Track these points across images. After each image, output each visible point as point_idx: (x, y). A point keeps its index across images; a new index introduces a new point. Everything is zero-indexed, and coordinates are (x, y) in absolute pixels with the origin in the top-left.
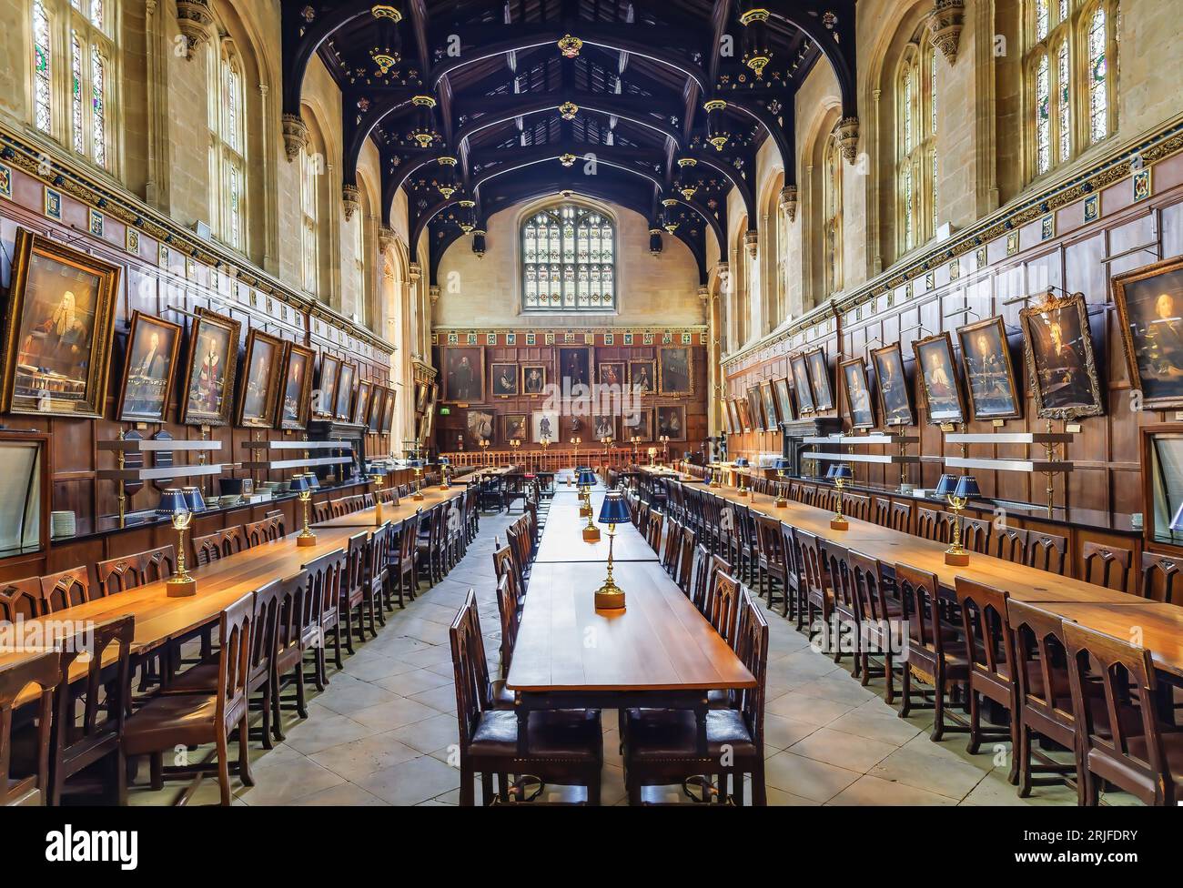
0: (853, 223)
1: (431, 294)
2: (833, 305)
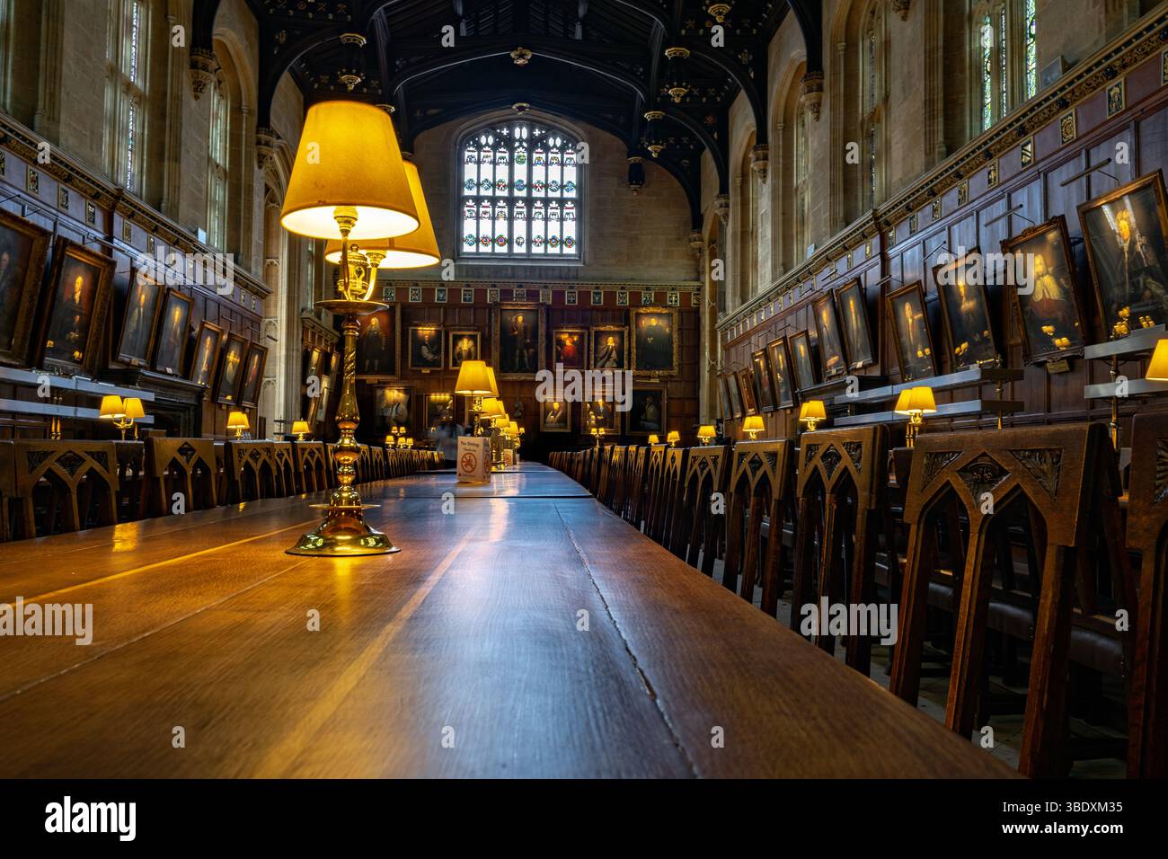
0: (905, 99)
2: (876, 217)
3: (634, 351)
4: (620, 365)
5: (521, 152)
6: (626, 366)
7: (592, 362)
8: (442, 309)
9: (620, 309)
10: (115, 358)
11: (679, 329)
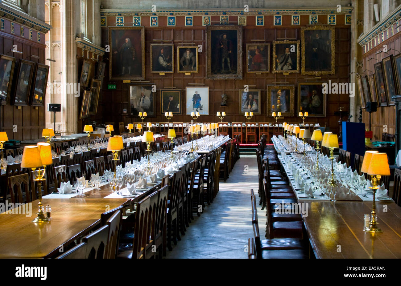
3: (303, 58)
4: (294, 68)
6: (298, 69)
7: (274, 66)
8: (172, 31)
9: (294, 28)
11: (336, 41)
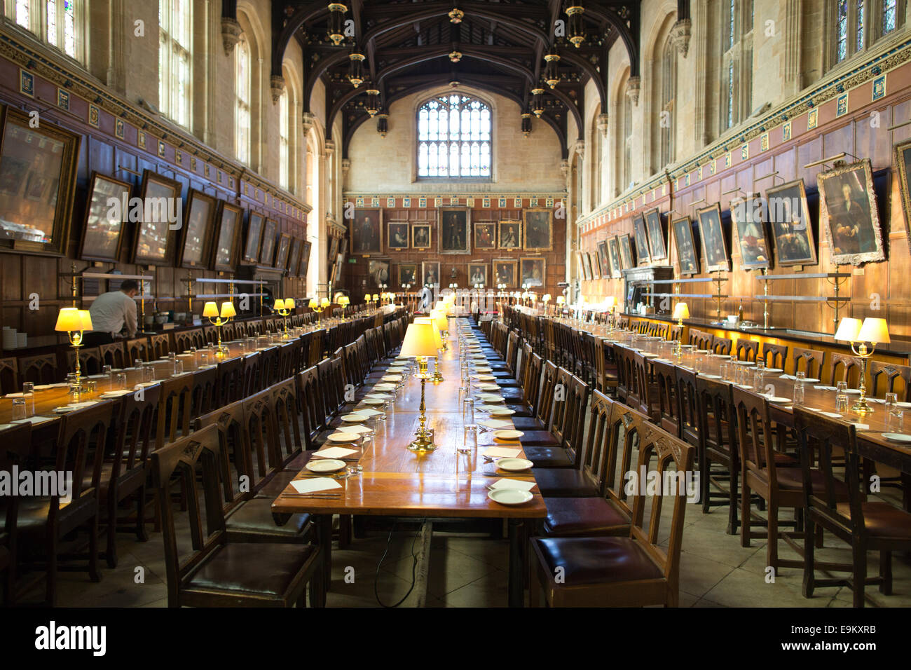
1: (343, 166)
2: (667, 173)
4: (517, 245)
5: (455, 113)
6: (520, 245)
7: (499, 243)
8: (407, 212)
9: (517, 210)
10: (243, 258)
